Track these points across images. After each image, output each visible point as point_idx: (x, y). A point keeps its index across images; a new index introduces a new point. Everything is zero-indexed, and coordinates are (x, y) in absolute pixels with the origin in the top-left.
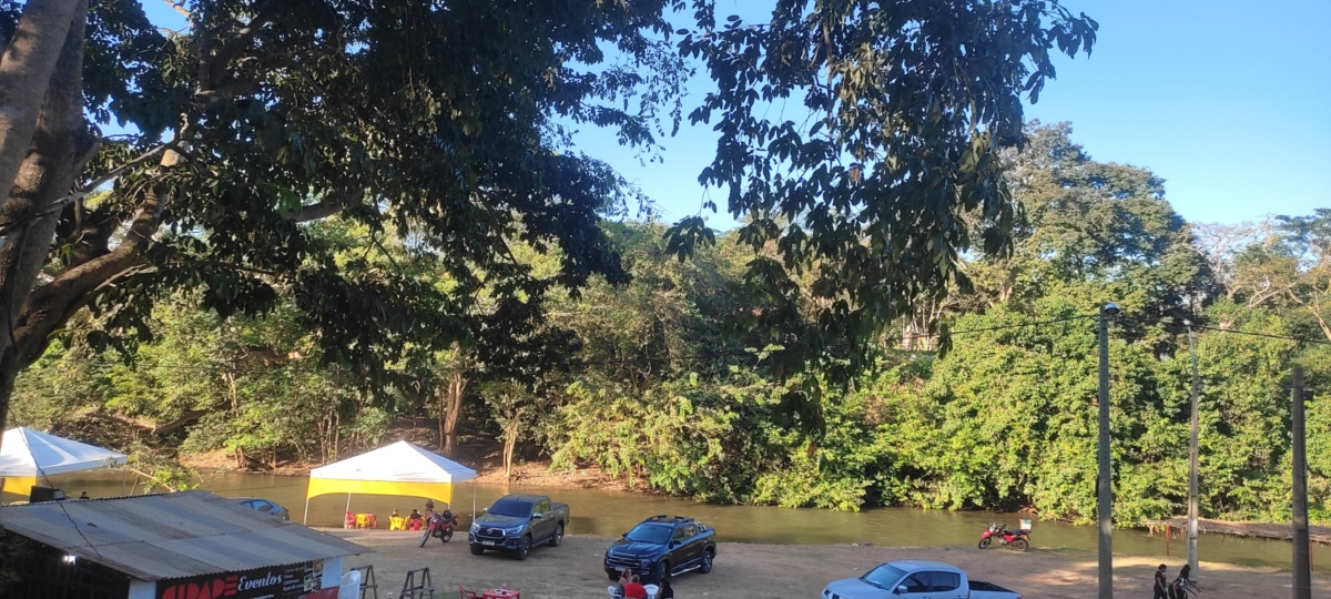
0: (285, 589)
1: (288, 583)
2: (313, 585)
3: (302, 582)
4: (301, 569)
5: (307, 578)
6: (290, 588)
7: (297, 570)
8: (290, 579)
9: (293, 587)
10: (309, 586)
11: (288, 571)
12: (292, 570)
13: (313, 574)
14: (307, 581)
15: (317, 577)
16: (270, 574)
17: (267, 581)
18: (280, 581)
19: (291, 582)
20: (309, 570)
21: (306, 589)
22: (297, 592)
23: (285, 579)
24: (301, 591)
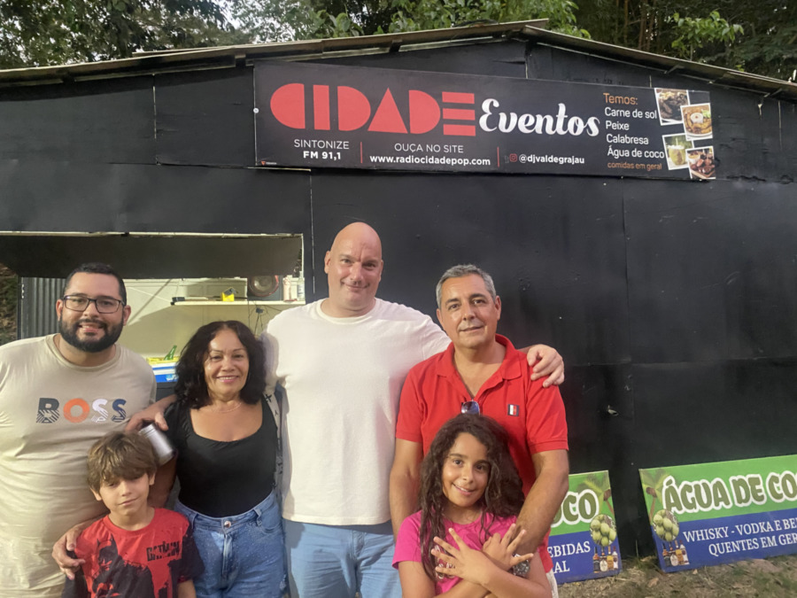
1: (617, 140)
2: (690, 161)
3: (657, 147)
4: (649, 115)
5: (669, 141)
6: (626, 153)
7: (638, 114)
8: (623, 133)
9: (637, 154)
10: (680, 161)
11: (615, 113)
12: (627, 114)
13: (686, 133)
14: (672, 148)
15: (698, 143)
16: (562, 108)
17: (560, 123)
18: (595, 131)
19: (625, 140)
20: (673, 122)
21: (672, 166)
22: (651, 167)
23: (610, 130)
24: (660, 167)
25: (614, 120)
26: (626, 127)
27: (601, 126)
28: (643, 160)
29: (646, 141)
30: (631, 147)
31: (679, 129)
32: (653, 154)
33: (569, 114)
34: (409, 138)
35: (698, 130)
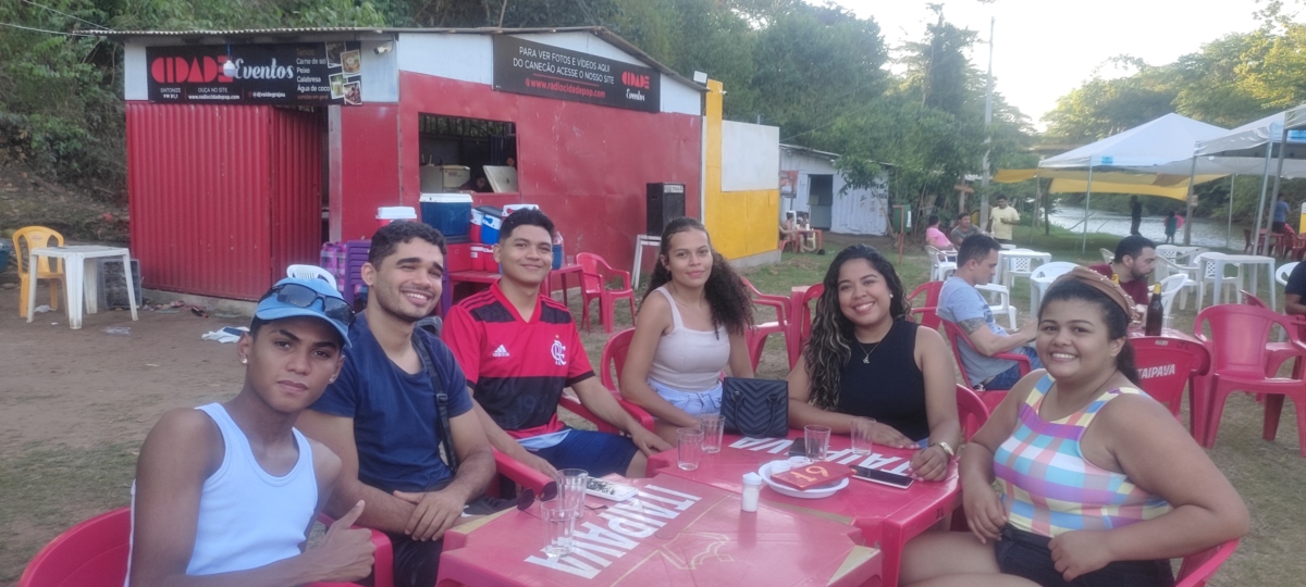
0: (299, 88)
1: (303, 80)
2: (346, 91)
3: (325, 82)
4: (322, 62)
5: (333, 79)
6: (308, 89)
7: (315, 61)
8: (306, 75)
9: (314, 89)
10: (339, 92)
11: (302, 62)
12: (308, 62)
13: (343, 73)
14: (334, 83)
15: (351, 79)
16: (274, 61)
17: (273, 71)
18: (291, 75)
19: (308, 80)
20: (336, 65)
21: (334, 96)
22: (322, 97)
23: (300, 74)
24: (327, 97)
25: (301, 66)
26: (307, 71)
27: (294, 71)
28: (318, 93)
29: (318, 80)
30: (310, 84)
31: (339, 70)
32: (323, 89)
33: (278, 64)
34: (204, 85)
35: (351, 70)
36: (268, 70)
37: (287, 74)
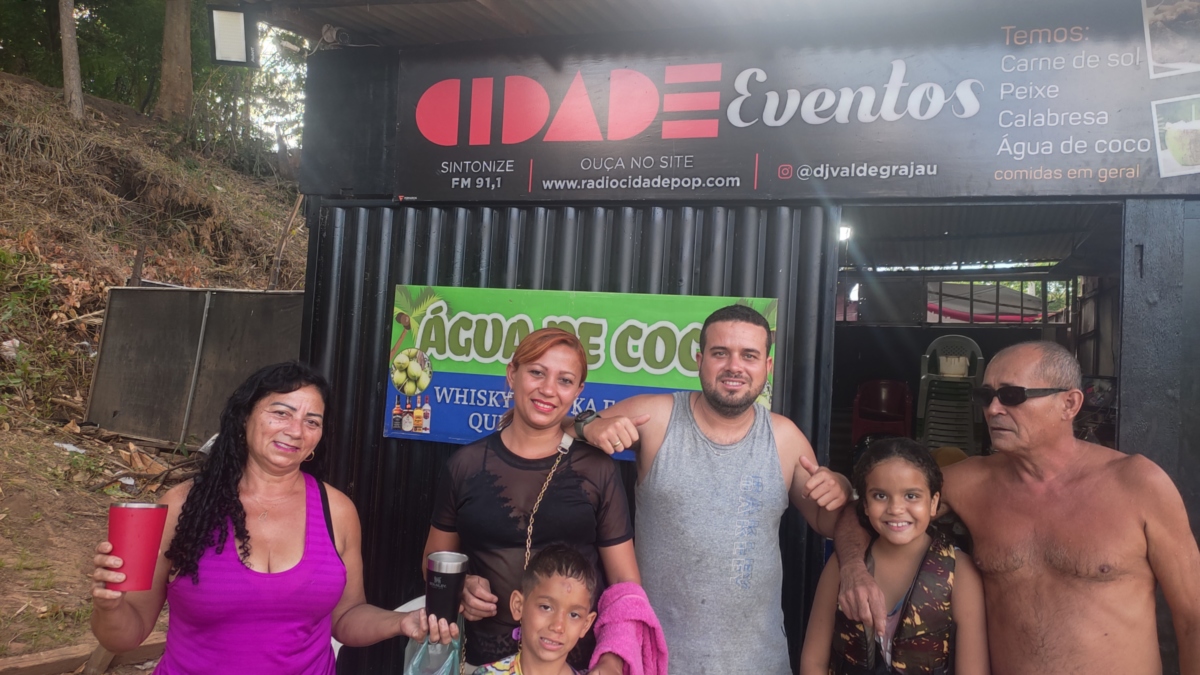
0: (1005, 146)
36: (868, 96)
37: (953, 104)
